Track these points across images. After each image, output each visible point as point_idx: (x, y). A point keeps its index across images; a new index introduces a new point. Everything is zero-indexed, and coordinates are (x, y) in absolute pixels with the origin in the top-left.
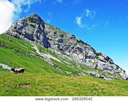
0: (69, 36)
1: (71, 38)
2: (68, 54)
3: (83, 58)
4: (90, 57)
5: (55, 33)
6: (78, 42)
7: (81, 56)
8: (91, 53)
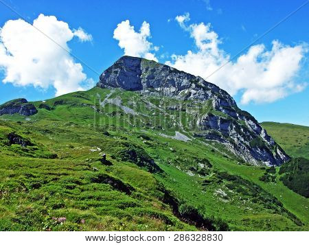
0: (160, 68)
1: (163, 70)
2: (159, 89)
3: (174, 90)
4: (184, 87)
5: (147, 69)
6: (171, 72)
7: (173, 89)
8: (185, 82)
